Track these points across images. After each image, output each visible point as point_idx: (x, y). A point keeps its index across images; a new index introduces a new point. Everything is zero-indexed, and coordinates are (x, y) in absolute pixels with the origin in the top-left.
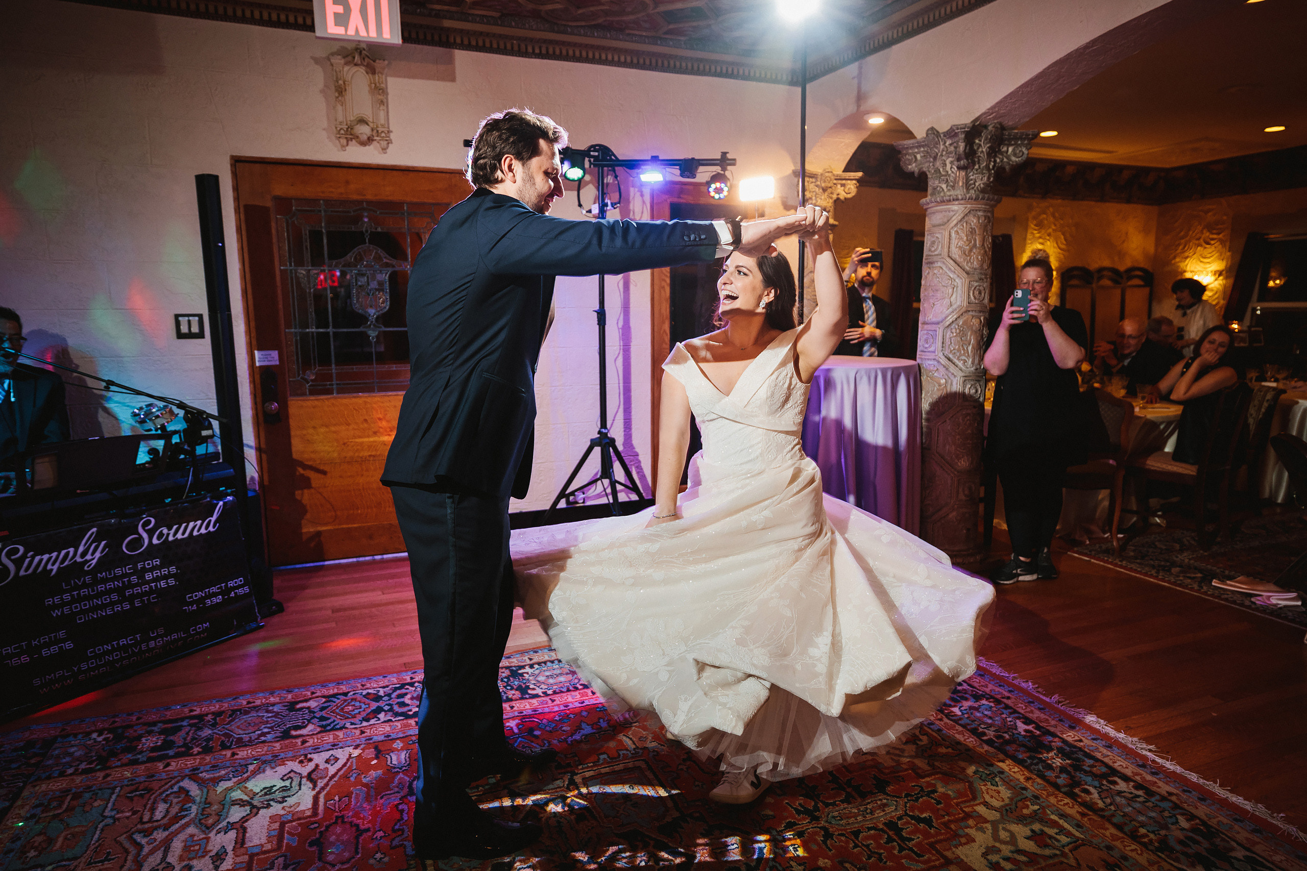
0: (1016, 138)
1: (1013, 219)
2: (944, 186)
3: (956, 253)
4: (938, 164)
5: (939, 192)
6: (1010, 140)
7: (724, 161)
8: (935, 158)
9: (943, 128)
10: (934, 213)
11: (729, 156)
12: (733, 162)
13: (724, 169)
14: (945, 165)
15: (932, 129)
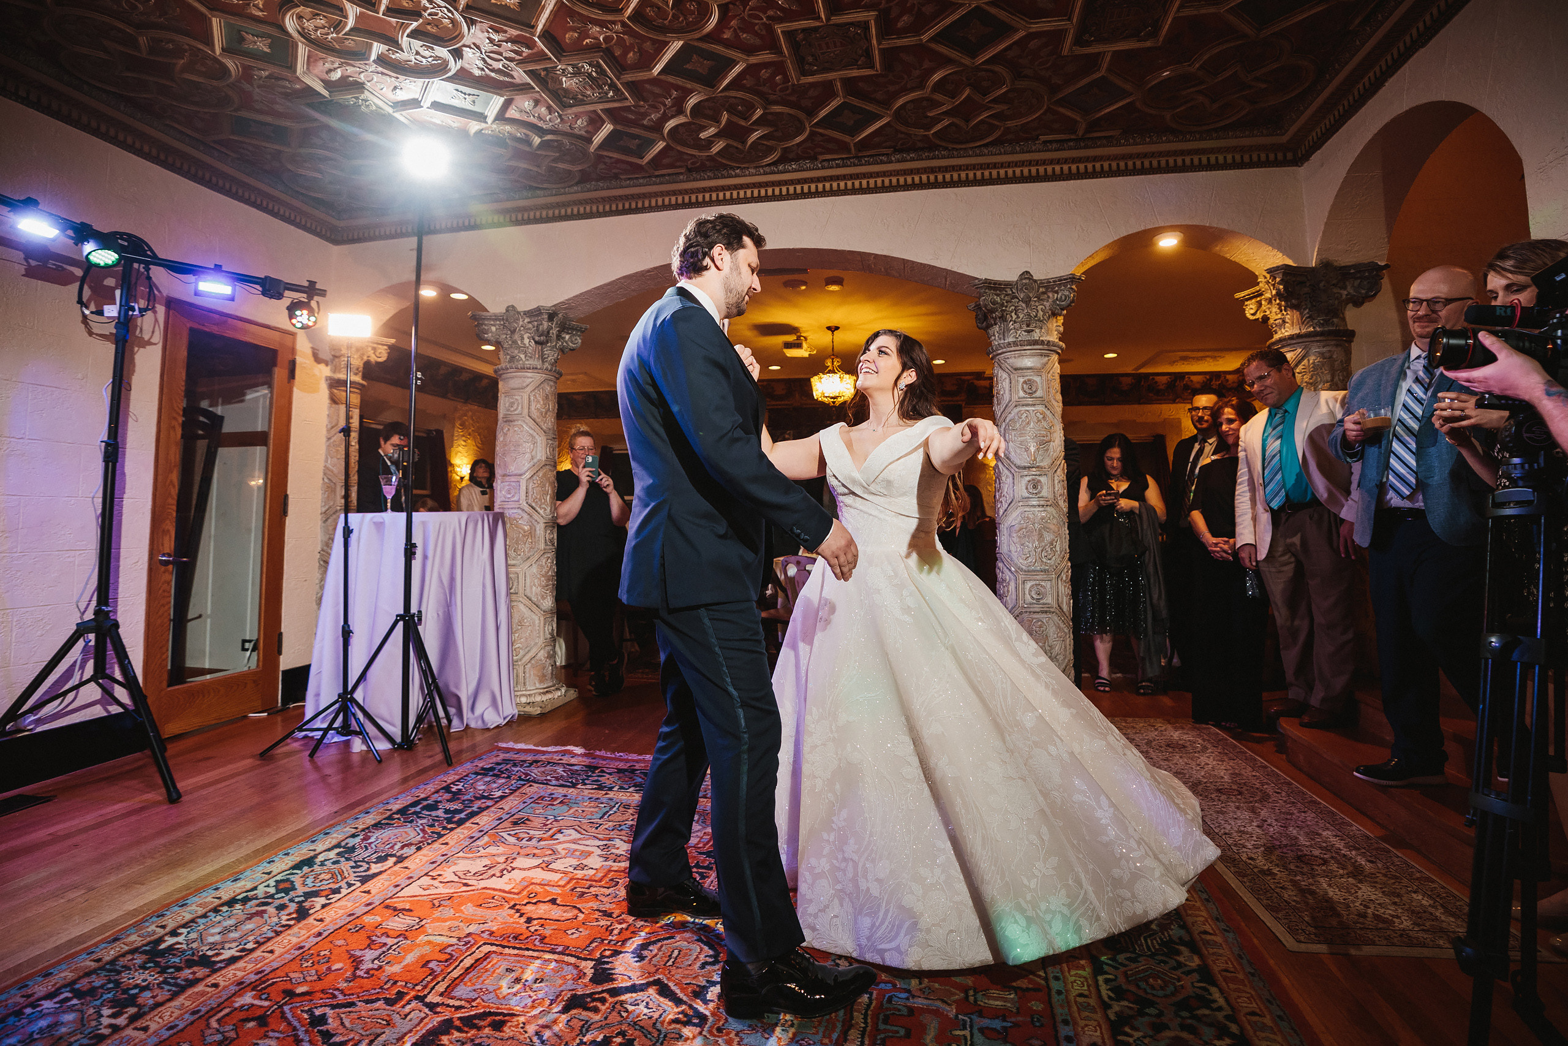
0: (573, 329)
1: (444, 416)
2: (523, 356)
3: (535, 414)
4: (516, 336)
5: (518, 361)
6: (568, 329)
7: (312, 290)
8: (513, 332)
9: (522, 308)
10: (512, 378)
11: (318, 286)
12: (323, 293)
13: (310, 298)
14: (522, 339)
15: (513, 306)
